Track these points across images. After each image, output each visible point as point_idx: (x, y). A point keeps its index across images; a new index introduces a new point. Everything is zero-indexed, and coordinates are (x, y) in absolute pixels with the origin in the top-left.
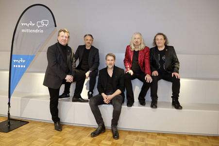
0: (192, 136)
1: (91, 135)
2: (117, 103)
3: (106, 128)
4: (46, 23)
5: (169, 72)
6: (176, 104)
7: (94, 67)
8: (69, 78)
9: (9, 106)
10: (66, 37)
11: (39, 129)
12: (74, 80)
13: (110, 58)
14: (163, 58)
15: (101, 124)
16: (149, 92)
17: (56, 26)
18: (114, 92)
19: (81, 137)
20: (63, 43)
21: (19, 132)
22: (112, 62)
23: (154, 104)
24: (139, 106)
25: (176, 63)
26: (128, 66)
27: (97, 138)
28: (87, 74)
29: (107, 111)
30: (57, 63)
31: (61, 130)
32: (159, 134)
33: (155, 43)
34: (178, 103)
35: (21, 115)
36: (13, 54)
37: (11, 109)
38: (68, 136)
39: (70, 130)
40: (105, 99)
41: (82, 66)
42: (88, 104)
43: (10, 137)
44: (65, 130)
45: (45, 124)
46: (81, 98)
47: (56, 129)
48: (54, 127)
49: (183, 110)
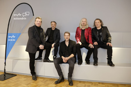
0: (122, 84)
1: (55, 83)
2: (72, 62)
3: (65, 79)
4: (28, 13)
5: (105, 43)
6: (110, 63)
7: (57, 40)
8: (41, 47)
9: (5, 65)
10: (40, 22)
11: (22, 79)
12: (45, 48)
13: (67, 34)
14: (101, 34)
15: (61, 76)
16: (92, 55)
17: (33, 15)
18: (69, 55)
19: (48, 84)
20: (38, 25)
21: (10, 81)
22: (68, 37)
23: (96, 63)
24: (86, 64)
25: (109, 37)
26: (78, 40)
27: (59, 85)
28: (53, 45)
29: (65, 68)
30: (34, 37)
31: (36, 80)
32: (99, 83)
33: (95, 25)
34: (112, 62)
35: (12, 71)
36: (8, 33)
37: (6, 66)
38: (41, 83)
39: (42, 80)
40: (64, 59)
41: (50, 40)
42: (53, 63)
43: (4, 83)
44: (39, 80)
45: (26, 76)
46: (49, 60)
47: (33, 79)
48: (32, 78)
49: (115, 67)
